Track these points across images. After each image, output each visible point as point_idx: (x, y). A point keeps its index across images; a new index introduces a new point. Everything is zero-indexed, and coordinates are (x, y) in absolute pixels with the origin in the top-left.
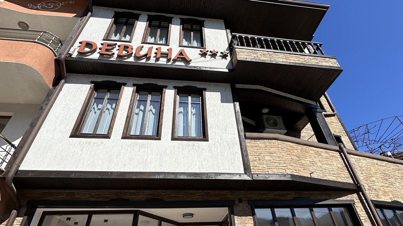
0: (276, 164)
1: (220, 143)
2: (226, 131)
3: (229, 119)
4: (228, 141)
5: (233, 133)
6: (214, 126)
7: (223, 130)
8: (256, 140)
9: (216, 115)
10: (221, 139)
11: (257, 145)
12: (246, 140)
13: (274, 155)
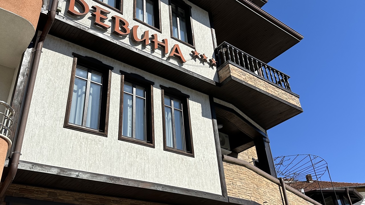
0: (245, 191)
1: (203, 161)
2: (207, 149)
3: (209, 137)
4: (209, 160)
5: (213, 152)
6: (198, 142)
7: (205, 148)
8: (230, 164)
9: (199, 130)
10: (204, 157)
11: (231, 168)
12: (223, 162)
13: (243, 181)
